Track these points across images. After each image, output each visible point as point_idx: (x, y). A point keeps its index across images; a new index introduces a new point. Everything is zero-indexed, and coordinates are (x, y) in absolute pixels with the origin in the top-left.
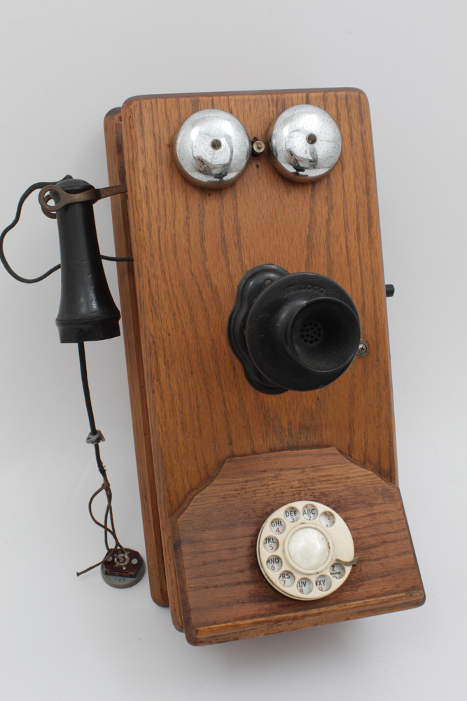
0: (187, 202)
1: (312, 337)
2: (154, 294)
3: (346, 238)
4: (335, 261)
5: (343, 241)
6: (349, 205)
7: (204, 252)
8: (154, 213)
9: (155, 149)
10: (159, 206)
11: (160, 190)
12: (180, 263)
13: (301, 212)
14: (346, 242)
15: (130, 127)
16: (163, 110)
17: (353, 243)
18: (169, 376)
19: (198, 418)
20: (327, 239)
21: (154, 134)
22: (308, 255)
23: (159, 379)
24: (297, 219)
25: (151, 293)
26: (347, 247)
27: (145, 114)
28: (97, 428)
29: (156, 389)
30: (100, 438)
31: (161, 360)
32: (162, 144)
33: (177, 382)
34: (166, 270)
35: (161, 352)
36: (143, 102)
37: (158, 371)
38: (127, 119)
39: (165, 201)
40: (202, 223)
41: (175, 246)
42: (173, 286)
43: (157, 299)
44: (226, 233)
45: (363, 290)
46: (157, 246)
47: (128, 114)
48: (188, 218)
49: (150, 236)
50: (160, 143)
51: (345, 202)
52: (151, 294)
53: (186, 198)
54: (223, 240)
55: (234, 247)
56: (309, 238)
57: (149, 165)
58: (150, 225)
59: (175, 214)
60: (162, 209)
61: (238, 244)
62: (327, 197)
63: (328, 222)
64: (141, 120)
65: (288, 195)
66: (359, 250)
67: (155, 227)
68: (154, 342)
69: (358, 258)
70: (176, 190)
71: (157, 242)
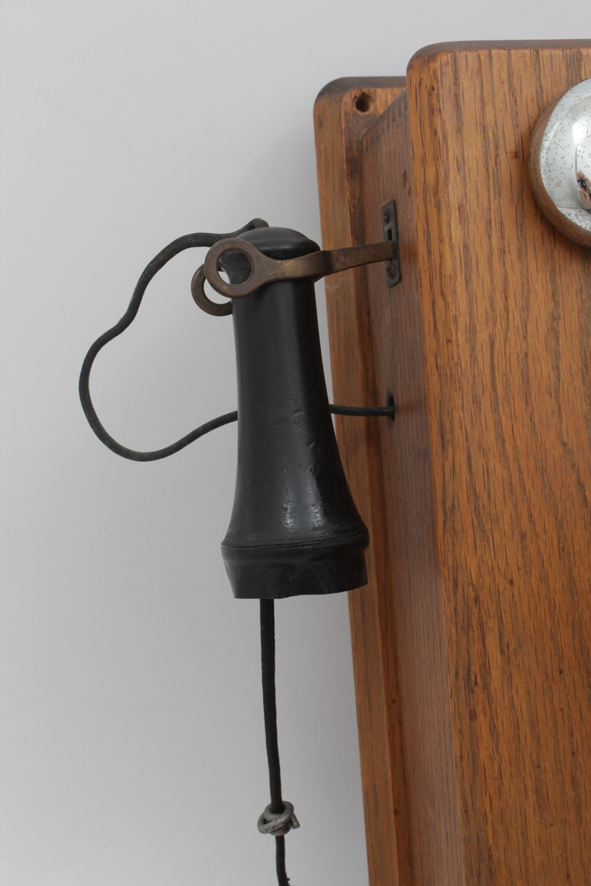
0: (553, 280)
2: (479, 487)
8: (482, 307)
9: (487, 162)
10: (493, 289)
11: (496, 253)
12: (537, 419)
15: (432, 111)
16: (504, 75)
18: (510, 680)
19: (573, 778)
21: (484, 129)
23: (486, 687)
25: (472, 487)
27: (465, 82)
28: (285, 798)
29: (479, 710)
30: (291, 823)
31: (492, 641)
32: (501, 151)
33: (528, 693)
34: (507, 435)
35: (492, 623)
36: (461, 55)
37: (485, 667)
38: (425, 93)
39: (506, 278)
41: (526, 380)
42: (520, 472)
43: (486, 499)
46: (487, 381)
47: (427, 82)
48: (555, 318)
49: (473, 357)
50: (497, 148)
52: (474, 488)
53: (553, 272)
57: (472, 197)
58: (472, 331)
59: (526, 308)
60: (499, 296)
64: (456, 95)
67: (483, 336)
68: (477, 599)
70: (531, 255)
71: (487, 371)
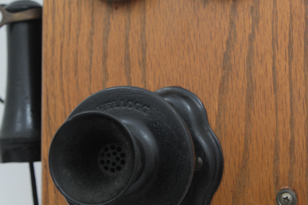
0: (92, 16)
1: (114, 164)
2: (51, 114)
3: (274, 57)
4: (258, 86)
5: (270, 61)
6: (280, 16)
7: (106, 71)
10: (64, 21)
12: (80, 82)
13: (218, 26)
14: (274, 63)
17: (283, 64)
20: (248, 58)
22: (223, 78)
24: (213, 35)
26: (274, 68)
39: (70, 16)
40: (106, 39)
41: (76, 64)
44: (130, 50)
45: (292, 123)
48: (92, 34)
49: (53, 53)
51: (275, 13)
53: (93, 12)
54: (127, 57)
55: (138, 66)
56: (226, 57)
58: (53, 41)
59: (79, 29)
60: (67, 24)
61: (143, 63)
62: (252, 7)
63: (252, 38)
65: (204, 6)
66: (290, 72)
67: (58, 43)
69: (288, 82)
71: (59, 59)
